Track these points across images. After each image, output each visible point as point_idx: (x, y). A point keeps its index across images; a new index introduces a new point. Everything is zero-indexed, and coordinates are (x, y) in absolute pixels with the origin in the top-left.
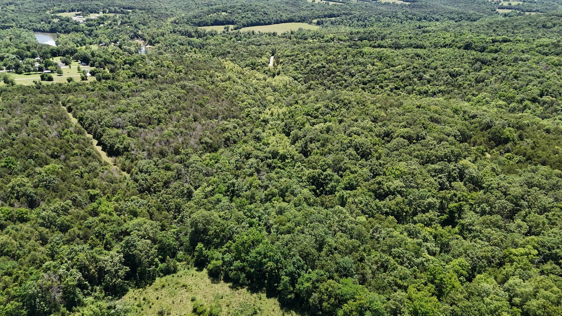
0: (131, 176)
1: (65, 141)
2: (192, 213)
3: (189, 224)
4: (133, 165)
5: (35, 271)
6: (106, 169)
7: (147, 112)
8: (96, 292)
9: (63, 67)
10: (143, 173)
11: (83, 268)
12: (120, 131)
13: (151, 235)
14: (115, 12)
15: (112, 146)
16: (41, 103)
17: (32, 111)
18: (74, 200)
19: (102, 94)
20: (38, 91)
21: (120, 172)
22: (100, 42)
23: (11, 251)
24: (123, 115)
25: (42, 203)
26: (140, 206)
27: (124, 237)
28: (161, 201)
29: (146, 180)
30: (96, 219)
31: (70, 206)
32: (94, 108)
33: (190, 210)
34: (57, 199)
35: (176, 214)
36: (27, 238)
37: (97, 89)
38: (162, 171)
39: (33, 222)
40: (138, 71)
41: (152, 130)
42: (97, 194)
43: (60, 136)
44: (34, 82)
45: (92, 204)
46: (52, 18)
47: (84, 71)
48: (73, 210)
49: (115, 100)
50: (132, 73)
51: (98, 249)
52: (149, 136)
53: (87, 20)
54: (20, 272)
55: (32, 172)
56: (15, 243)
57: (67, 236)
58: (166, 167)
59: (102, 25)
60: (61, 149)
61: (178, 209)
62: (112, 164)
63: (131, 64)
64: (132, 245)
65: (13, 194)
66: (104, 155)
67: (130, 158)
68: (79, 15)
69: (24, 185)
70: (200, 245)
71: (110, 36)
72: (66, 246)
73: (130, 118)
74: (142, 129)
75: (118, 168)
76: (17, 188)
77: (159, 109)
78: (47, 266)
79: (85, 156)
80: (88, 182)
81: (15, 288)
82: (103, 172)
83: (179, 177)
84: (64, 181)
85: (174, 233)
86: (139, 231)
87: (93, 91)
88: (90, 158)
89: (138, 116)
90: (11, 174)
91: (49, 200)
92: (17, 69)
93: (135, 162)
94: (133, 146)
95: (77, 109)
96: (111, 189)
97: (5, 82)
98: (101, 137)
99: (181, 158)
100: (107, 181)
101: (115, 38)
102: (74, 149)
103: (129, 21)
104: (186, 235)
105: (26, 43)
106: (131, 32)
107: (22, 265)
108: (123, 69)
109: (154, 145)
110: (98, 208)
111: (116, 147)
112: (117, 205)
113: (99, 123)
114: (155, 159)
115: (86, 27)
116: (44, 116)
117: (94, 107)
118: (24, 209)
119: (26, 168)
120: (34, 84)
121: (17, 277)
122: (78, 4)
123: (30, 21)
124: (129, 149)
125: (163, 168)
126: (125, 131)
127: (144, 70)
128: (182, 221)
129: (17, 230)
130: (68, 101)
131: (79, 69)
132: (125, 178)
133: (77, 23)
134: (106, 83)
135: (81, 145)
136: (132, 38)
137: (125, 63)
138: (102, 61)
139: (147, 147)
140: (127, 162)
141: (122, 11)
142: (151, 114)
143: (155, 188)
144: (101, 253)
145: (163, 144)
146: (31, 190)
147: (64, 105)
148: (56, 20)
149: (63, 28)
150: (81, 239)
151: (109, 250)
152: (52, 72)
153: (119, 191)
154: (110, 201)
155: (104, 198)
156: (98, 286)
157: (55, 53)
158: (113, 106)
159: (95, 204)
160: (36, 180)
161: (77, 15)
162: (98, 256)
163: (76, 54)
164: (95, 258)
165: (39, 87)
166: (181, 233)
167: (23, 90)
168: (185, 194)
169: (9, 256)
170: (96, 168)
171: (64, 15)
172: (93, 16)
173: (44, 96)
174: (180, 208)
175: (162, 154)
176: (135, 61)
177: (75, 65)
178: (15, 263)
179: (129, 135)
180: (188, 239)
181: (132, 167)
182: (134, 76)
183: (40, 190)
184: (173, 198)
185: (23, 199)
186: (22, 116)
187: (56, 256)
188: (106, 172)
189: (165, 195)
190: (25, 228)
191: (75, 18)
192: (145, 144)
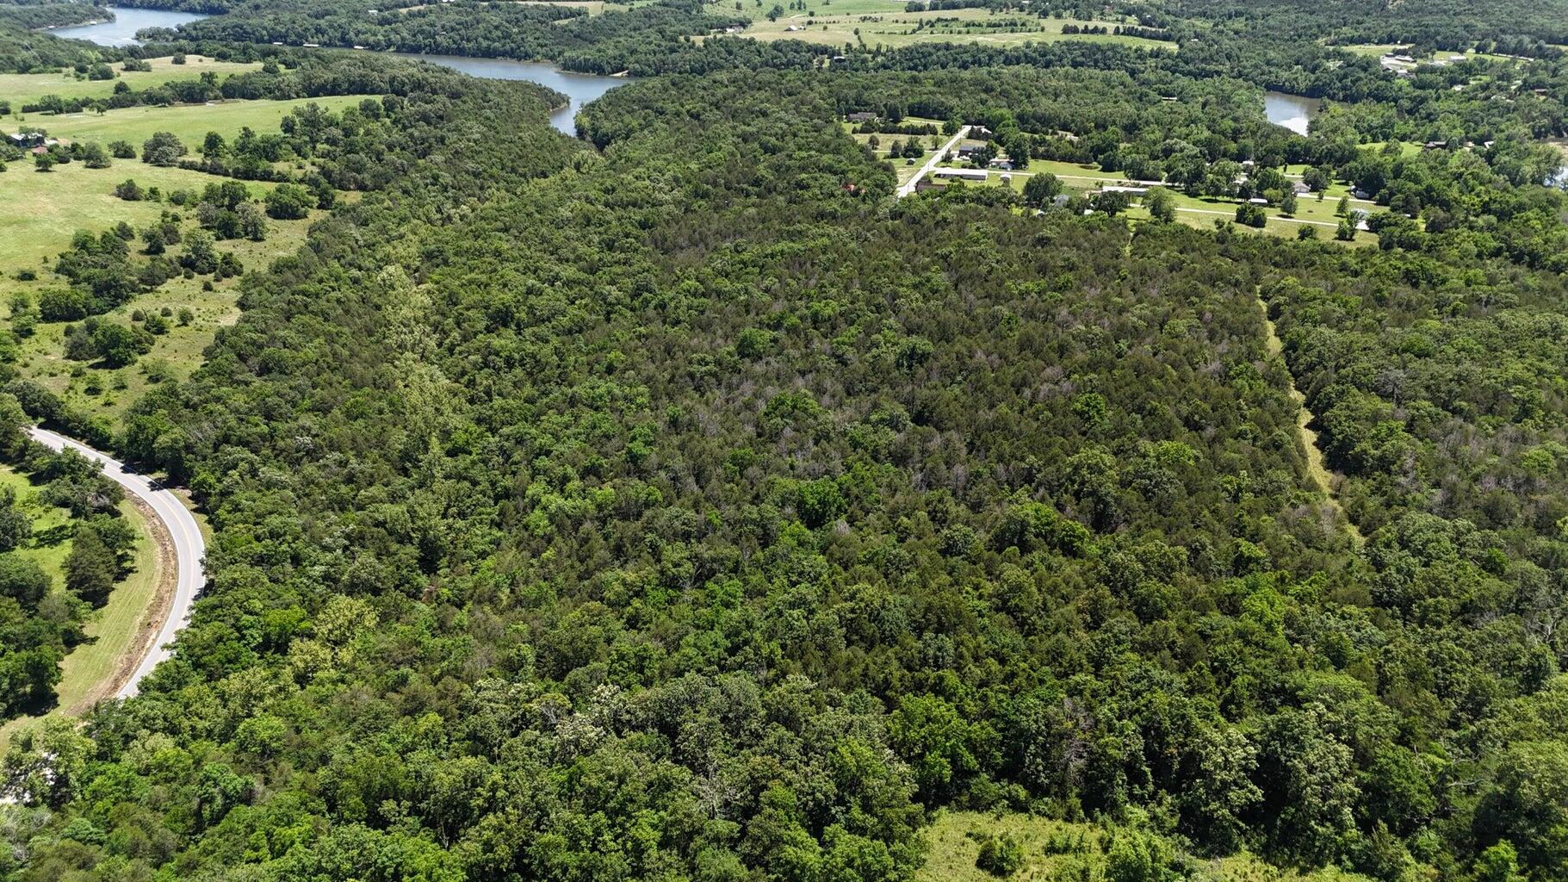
0: (1368, 545)
1: (1231, 392)
2: (1517, 736)
3: (1493, 766)
4: (1387, 514)
5: (1051, 680)
6: (1307, 502)
7: (1494, 372)
8: (1160, 804)
9: (1304, 197)
10: (1406, 552)
11: (1152, 731)
12: (1387, 407)
13: (1360, 737)
14: (1519, 51)
15: (1347, 444)
16: (1212, 281)
17: (1185, 298)
18: (1195, 552)
19: (1379, 291)
20: (1219, 247)
21: (1340, 521)
22: (1434, 137)
23: (1021, 610)
24: (1416, 364)
25: (1122, 527)
26: (1360, 641)
27: (1283, 703)
28: (1429, 654)
29: (1410, 575)
30: (1230, 623)
31: (1182, 564)
32: (1338, 325)
33: (1514, 726)
34: (1159, 532)
35: (1463, 715)
36: (1063, 597)
37: (1370, 271)
38: (1471, 568)
39: (1090, 564)
40: (1519, 243)
41: (1490, 430)
42: (1257, 560)
43: (1225, 377)
44: (1217, 222)
45: (1235, 579)
46: (1328, 57)
47: (1352, 216)
48: (1182, 576)
49: (1409, 315)
50: (1495, 244)
51: (1206, 703)
52: (1474, 449)
53: (1422, 70)
54: (1022, 665)
55: (1128, 445)
56: (1037, 596)
57: (1145, 634)
58: (1490, 559)
59: (1458, 88)
60: (1214, 410)
61: (1476, 705)
62: (1327, 491)
63: (1503, 215)
64: (1295, 739)
65: (1073, 482)
66: (1315, 457)
67: (1385, 493)
68: (1404, 53)
69: (1101, 472)
70: (1504, 849)
71: (1470, 121)
72: (1134, 657)
73: (1432, 377)
74: (1459, 421)
75: (1340, 509)
76: (1084, 472)
77: (1541, 372)
78: (1078, 683)
79: (1264, 448)
80: (1246, 518)
81: (1001, 696)
82: (1294, 506)
83: (1519, 606)
84: (1190, 494)
85: (1434, 767)
86: (1328, 708)
87: (1356, 274)
88: (1276, 457)
89: (1459, 379)
90: (1084, 434)
91: (1139, 528)
92: (1193, 185)
93: (1397, 510)
94: (1409, 462)
95: (1294, 315)
96: (1298, 560)
97: (1154, 212)
98: (1325, 410)
99: (1553, 551)
100: (1296, 536)
101: (1484, 129)
102: (1244, 417)
103: (1551, 81)
104: (1470, 791)
105: (1235, 120)
106: (1544, 114)
107: (1032, 651)
108: (1471, 228)
109: (1476, 478)
110: (1244, 596)
111: (1357, 449)
112: (1297, 611)
113: (1337, 368)
114: (1462, 523)
115: (1410, 89)
116: (1208, 316)
117: (1340, 320)
118: (1080, 528)
119: (1120, 432)
120: (1214, 229)
121: (1013, 675)
122: (1412, 22)
123: (1268, 63)
124: (1394, 468)
125: (1476, 558)
126: (1401, 412)
127: (1537, 240)
128: (1473, 744)
129: (1049, 568)
130: (1280, 291)
131: (1342, 207)
132: (1349, 545)
133: (1389, 76)
134: (1403, 258)
135: (1267, 416)
136: (1539, 135)
137: (1486, 209)
138: (1418, 194)
139: (1453, 478)
140: (1373, 503)
141: (1540, 48)
142: (1507, 383)
143: (1426, 608)
144: (1207, 717)
145: (1510, 485)
146: (1110, 489)
147: (1265, 298)
148: (1332, 65)
149: (1344, 88)
150: (1175, 656)
151: (1230, 718)
152: (1270, 204)
153: (1316, 575)
154: (1284, 593)
155: (1271, 576)
156: (1170, 792)
157: (1295, 155)
158: (1397, 330)
159: (1239, 584)
160: (1130, 468)
161: (1397, 53)
162: (1197, 721)
163: (1352, 164)
164: (1189, 723)
165: (1223, 237)
166: (1456, 778)
167: (1186, 238)
168: (1521, 669)
169: (1015, 618)
170: (1280, 489)
171: (1359, 50)
172: (1443, 60)
173: (1226, 264)
174: (1483, 704)
175: (1493, 516)
176: (1521, 207)
177: (1336, 192)
178: (1019, 640)
179: (1410, 428)
180: (1471, 808)
181: (1382, 522)
182: (1497, 253)
183: (1131, 497)
184: (1475, 663)
185: (1087, 502)
186: (1157, 304)
187: (1106, 668)
188: (1303, 507)
189: (1450, 644)
190: (1068, 570)
191: (1387, 62)
192: (1450, 466)
